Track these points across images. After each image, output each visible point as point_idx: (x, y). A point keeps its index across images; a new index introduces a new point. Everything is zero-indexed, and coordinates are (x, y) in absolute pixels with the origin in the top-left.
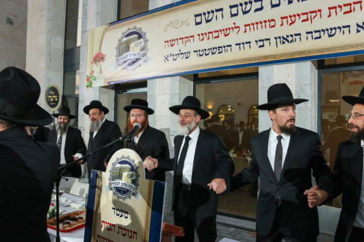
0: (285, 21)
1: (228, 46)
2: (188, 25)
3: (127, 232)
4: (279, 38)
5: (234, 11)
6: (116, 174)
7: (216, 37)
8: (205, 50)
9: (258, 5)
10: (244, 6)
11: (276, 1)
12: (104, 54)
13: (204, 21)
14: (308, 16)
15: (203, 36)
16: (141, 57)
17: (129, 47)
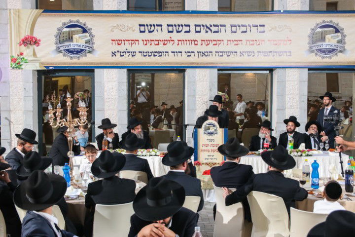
0: (203, 42)
1: (166, 52)
2: (133, 31)
4: (200, 52)
5: (170, 29)
6: (207, 129)
7: (156, 45)
8: (148, 52)
9: (187, 29)
10: (177, 27)
11: (198, 29)
12: (38, 39)
13: (147, 31)
14: (217, 42)
15: (146, 42)
16: (87, 49)
17: (72, 38)
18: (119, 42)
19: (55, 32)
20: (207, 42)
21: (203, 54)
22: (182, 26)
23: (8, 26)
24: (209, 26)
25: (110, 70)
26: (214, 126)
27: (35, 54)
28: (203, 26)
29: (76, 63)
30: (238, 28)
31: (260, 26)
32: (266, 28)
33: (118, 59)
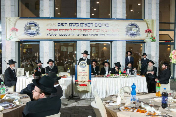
0: (84, 30)
1: (69, 34)
2: (56, 25)
3: (85, 73)
5: (71, 25)
6: (81, 65)
7: (65, 31)
8: (62, 34)
9: (77, 25)
10: (73, 24)
11: (82, 25)
12: (17, 29)
13: (61, 26)
14: (89, 30)
15: (61, 30)
16: (37, 33)
17: (31, 28)
18: (50, 30)
19: (24, 26)
20: (86, 30)
21: (84, 35)
22: (75, 24)
23: (6, 24)
24: (86, 24)
25: (46, 41)
26: (85, 64)
27: (16, 35)
28: (84, 24)
29: (32, 38)
30: (98, 25)
31: (107, 24)
32: (109, 25)
33: (49, 37)
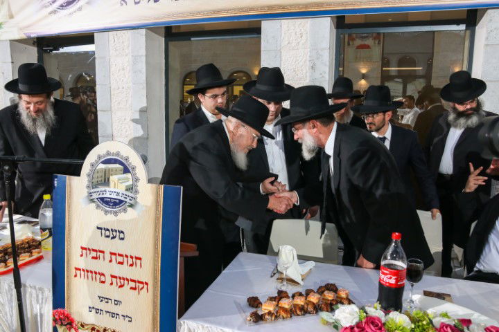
3: (125, 259)
6: (99, 179)
27: (11, 15)
